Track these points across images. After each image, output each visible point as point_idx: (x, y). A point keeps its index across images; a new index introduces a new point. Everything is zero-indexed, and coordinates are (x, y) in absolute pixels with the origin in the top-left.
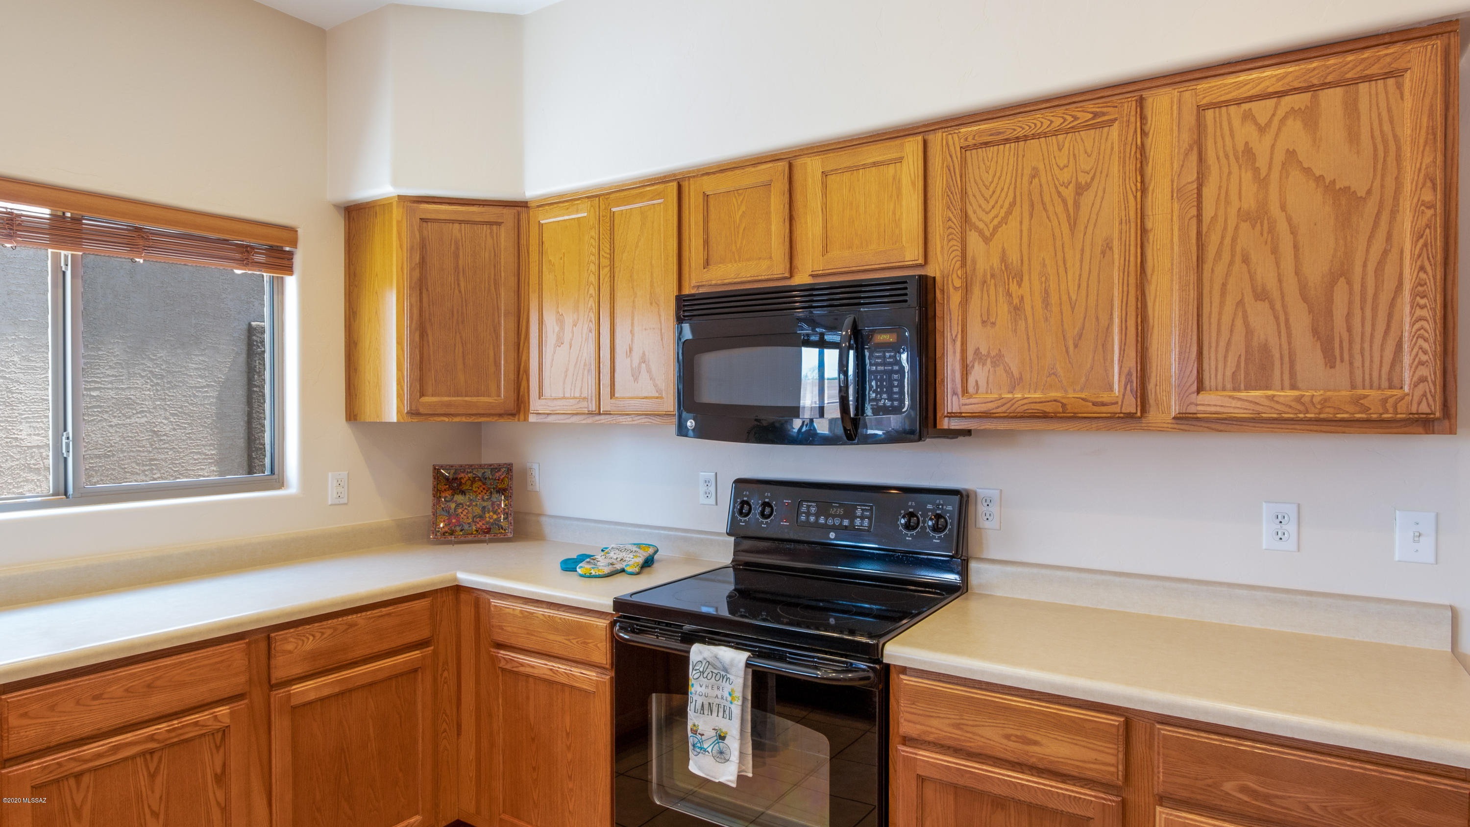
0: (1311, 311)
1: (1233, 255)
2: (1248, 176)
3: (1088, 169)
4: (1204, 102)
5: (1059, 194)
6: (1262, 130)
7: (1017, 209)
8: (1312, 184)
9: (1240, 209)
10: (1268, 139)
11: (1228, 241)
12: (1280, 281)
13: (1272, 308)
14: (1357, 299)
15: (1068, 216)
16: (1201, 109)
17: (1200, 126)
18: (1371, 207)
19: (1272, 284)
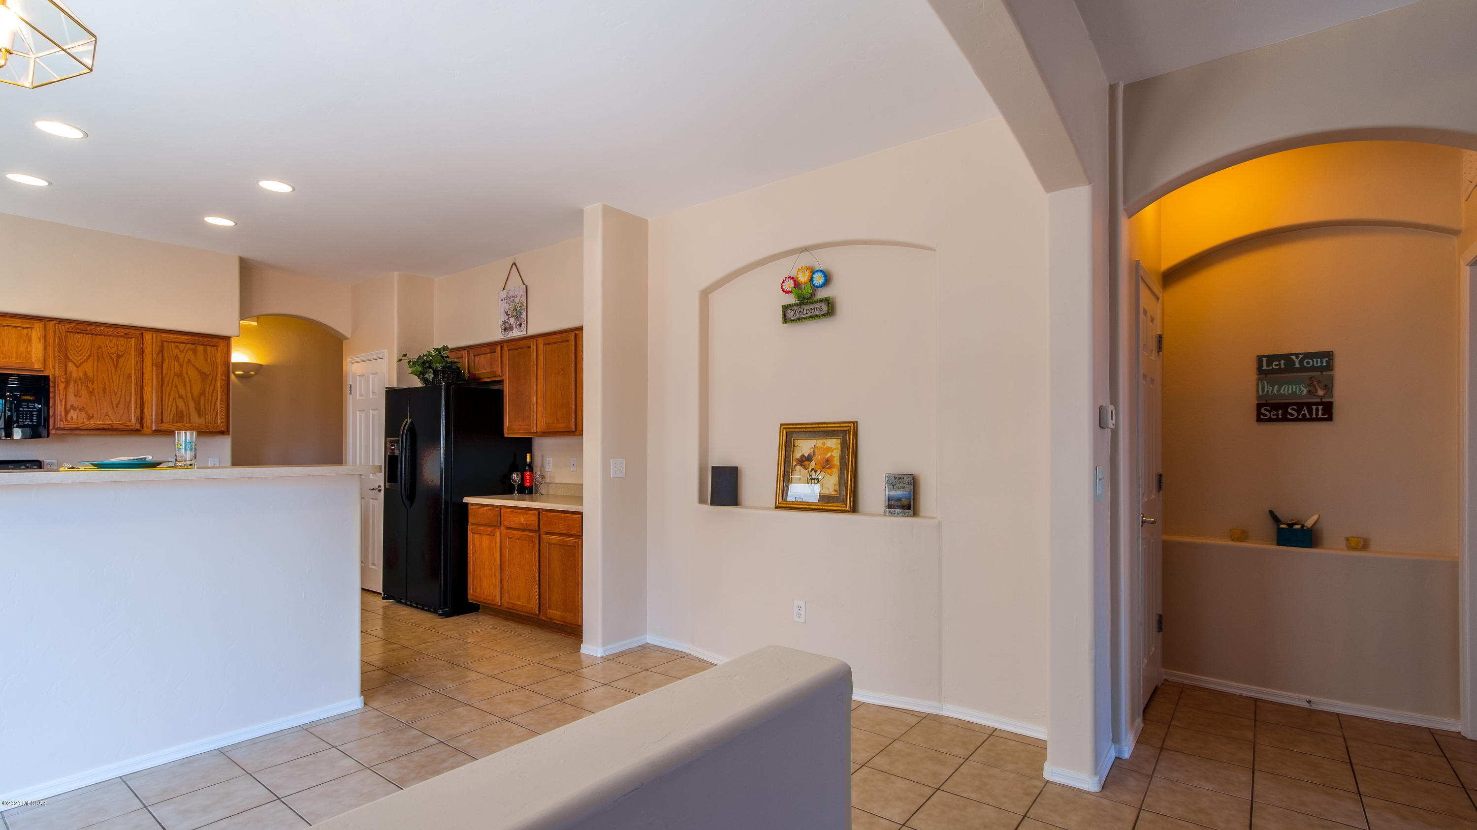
0: (194, 403)
1: (172, 385)
2: (177, 364)
3: (122, 350)
4: (164, 340)
5: (110, 356)
6: (181, 352)
7: (91, 359)
8: (195, 369)
9: (174, 372)
10: (183, 355)
11: (171, 381)
12: (186, 394)
13: (184, 400)
14: (207, 401)
15: (114, 364)
16: (163, 342)
17: (162, 347)
18: (210, 378)
19: (183, 393)
